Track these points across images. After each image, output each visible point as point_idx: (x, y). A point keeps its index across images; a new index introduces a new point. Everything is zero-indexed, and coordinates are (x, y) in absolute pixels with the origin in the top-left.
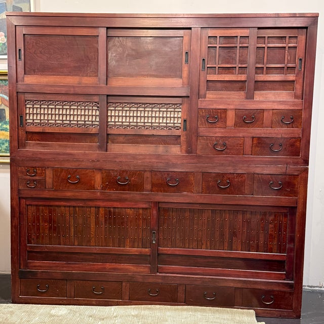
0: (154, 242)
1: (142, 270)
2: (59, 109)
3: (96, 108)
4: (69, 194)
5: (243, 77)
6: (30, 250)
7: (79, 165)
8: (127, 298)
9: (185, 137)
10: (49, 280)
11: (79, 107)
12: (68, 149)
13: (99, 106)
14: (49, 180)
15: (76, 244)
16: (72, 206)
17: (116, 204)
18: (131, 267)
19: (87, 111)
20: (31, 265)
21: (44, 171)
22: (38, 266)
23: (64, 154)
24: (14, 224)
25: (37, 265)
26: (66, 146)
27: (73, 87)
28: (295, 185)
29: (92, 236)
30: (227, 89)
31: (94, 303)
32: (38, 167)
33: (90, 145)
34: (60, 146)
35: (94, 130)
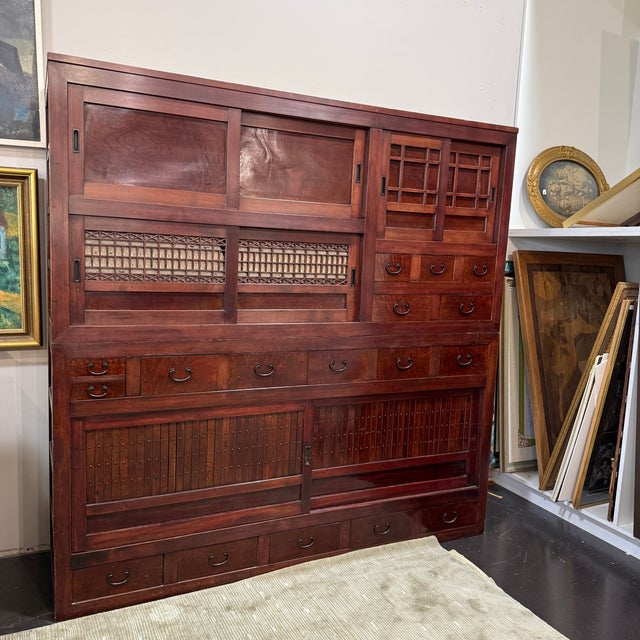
0: (307, 464)
1: (289, 511)
2: (151, 249)
3: (219, 249)
4: (170, 402)
5: (430, 209)
6: (92, 514)
7: (191, 349)
8: (266, 560)
9: (353, 296)
10: (131, 562)
11: (189, 247)
12: (170, 322)
13: (225, 245)
14: (133, 381)
15: (179, 487)
16: (173, 423)
17: (250, 411)
18: (272, 510)
19: (203, 254)
20: (94, 541)
21: (123, 365)
22: (111, 540)
23: (163, 331)
24: (60, 471)
25: (107, 538)
26: (165, 317)
27: (183, 209)
28: (484, 357)
29: (208, 469)
30: (410, 224)
31: (212, 582)
32: (112, 358)
33: (209, 314)
34: (155, 316)
35: (217, 287)
